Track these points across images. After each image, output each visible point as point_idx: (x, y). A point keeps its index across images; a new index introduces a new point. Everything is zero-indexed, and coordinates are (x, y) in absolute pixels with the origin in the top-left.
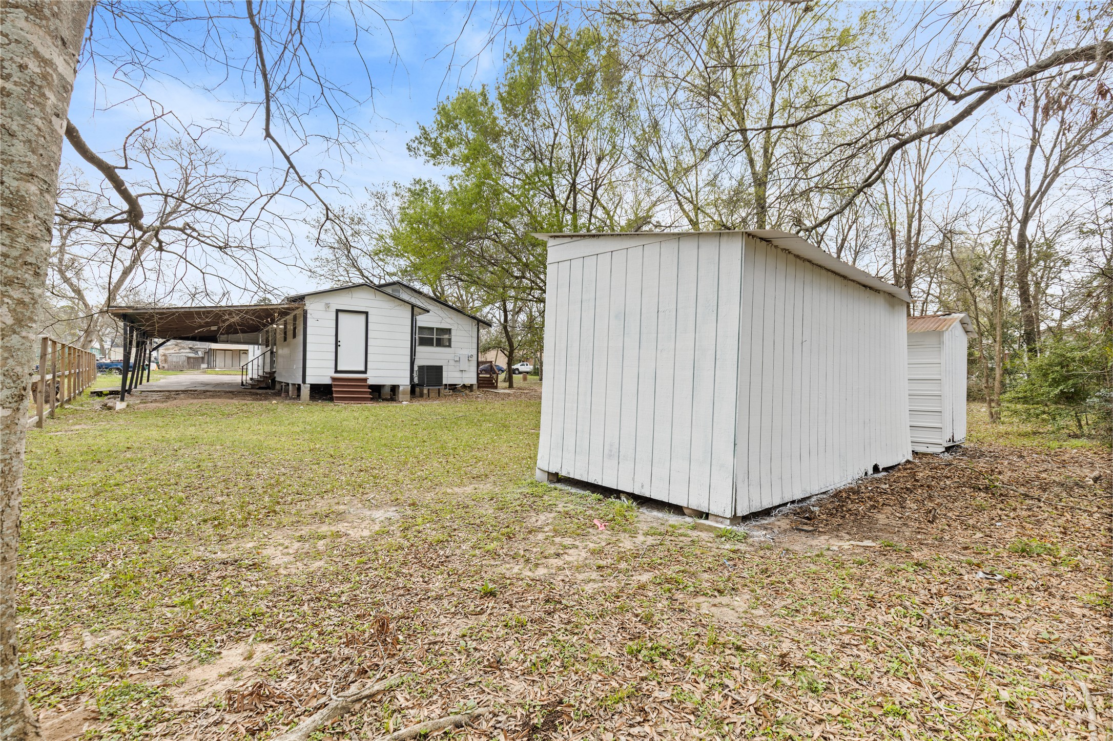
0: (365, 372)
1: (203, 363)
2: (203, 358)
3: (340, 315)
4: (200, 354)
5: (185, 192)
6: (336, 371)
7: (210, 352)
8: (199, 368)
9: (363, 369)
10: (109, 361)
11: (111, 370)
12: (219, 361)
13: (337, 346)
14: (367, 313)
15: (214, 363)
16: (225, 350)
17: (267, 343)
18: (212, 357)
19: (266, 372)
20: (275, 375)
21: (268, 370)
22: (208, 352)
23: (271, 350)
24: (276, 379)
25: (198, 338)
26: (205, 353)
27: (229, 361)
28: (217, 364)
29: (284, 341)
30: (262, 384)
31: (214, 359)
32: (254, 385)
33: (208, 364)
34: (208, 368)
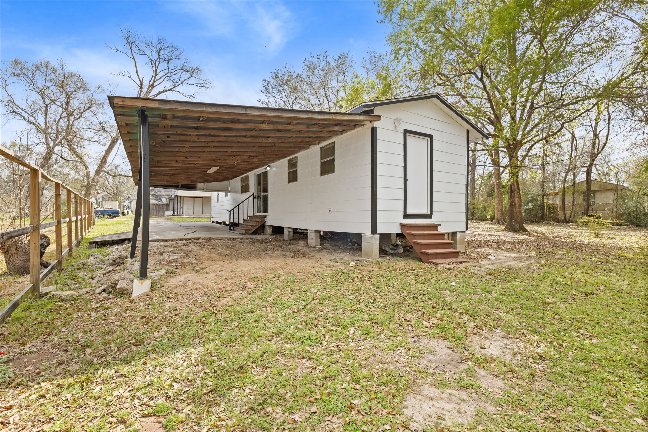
0: (429, 216)
1: (168, 209)
2: (167, 205)
3: (409, 138)
4: (164, 201)
5: (154, 82)
6: (406, 216)
7: (176, 199)
8: (163, 215)
9: (426, 211)
10: (102, 209)
11: (104, 215)
12: (187, 208)
13: (405, 180)
14: (431, 136)
15: (181, 210)
16: (194, 197)
17: (245, 189)
18: (179, 204)
19: (250, 217)
20: (266, 219)
21: (251, 214)
22: (174, 199)
23: (253, 195)
24: (267, 224)
25: (180, 186)
26: (170, 200)
27: (198, 208)
28: (184, 211)
29: (290, 181)
30: (253, 229)
31: (181, 206)
32: (248, 230)
33: (174, 211)
34: (174, 215)
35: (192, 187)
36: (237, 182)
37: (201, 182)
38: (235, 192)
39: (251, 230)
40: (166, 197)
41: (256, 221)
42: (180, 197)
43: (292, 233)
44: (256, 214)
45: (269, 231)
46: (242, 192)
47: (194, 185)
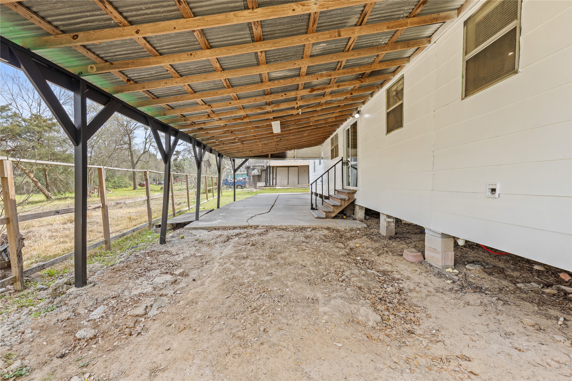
1: (259, 180)
2: (259, 177)
7: (268, 170)
8: (255, 186)
12: (281, 178)
15: (274, 180)
16: (288, 167)
17: (334, 153)
18: (271, 175)
19: (338, 192)
20: (356, 196)
21: (339, 187)
22: (266, 170)
23: (342, 160)
24: (357, 203)
25: (270, 156)
26: (262, 171)
27: (293, 178)
28: (278, 181)
29: (389, 130)
30: (337, 211)
31: (274, 176)
32: (329, 212)
33: (266, 182)
34: (266, 186)
35: (282, 156)
36: (327, 145)
37: (291, 149)
38: (327, 158)
39: (334, 212)
40: (258, 168)
41: (341, 199)
42: (273, 167)
43: (393, 225)
44: (346, 187)
45: (360, 214)
46: (332, 157)
47: (284, 153)
